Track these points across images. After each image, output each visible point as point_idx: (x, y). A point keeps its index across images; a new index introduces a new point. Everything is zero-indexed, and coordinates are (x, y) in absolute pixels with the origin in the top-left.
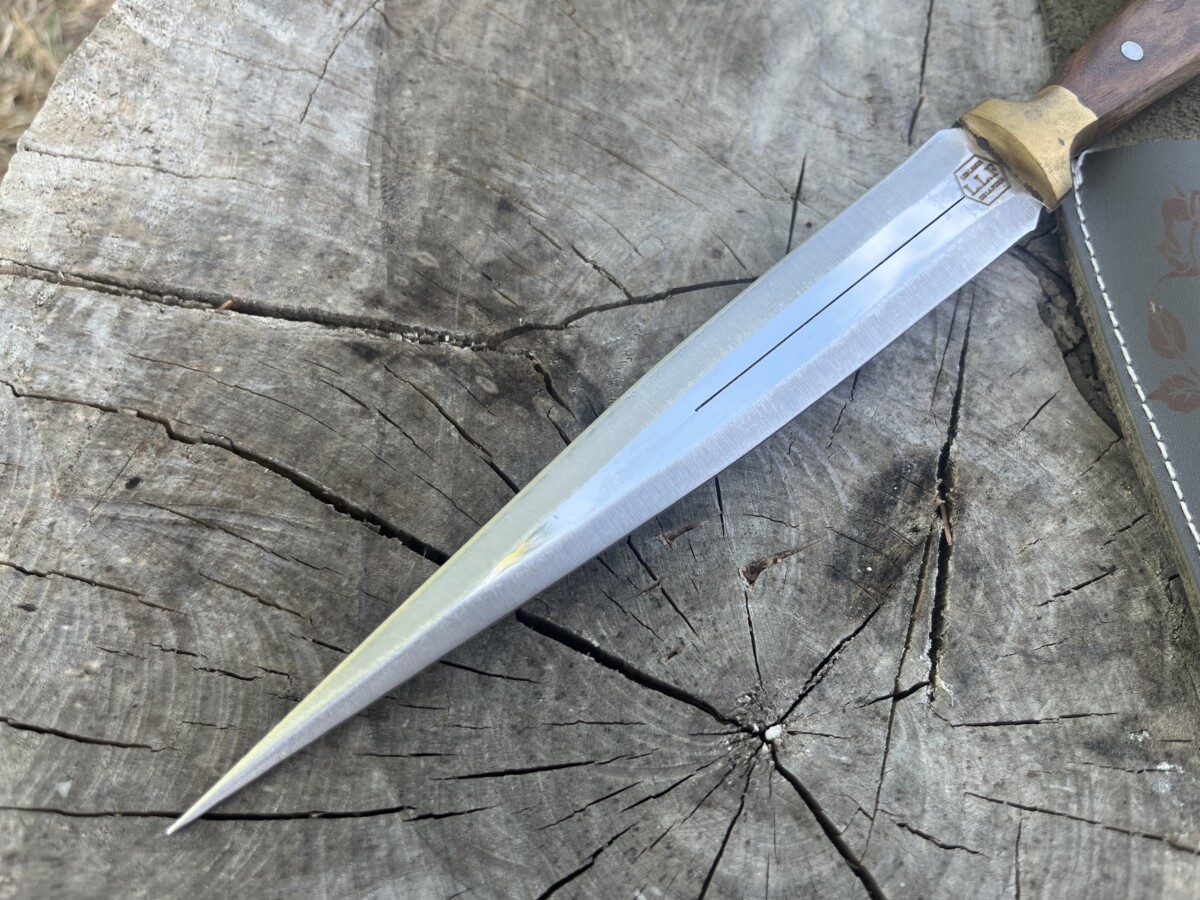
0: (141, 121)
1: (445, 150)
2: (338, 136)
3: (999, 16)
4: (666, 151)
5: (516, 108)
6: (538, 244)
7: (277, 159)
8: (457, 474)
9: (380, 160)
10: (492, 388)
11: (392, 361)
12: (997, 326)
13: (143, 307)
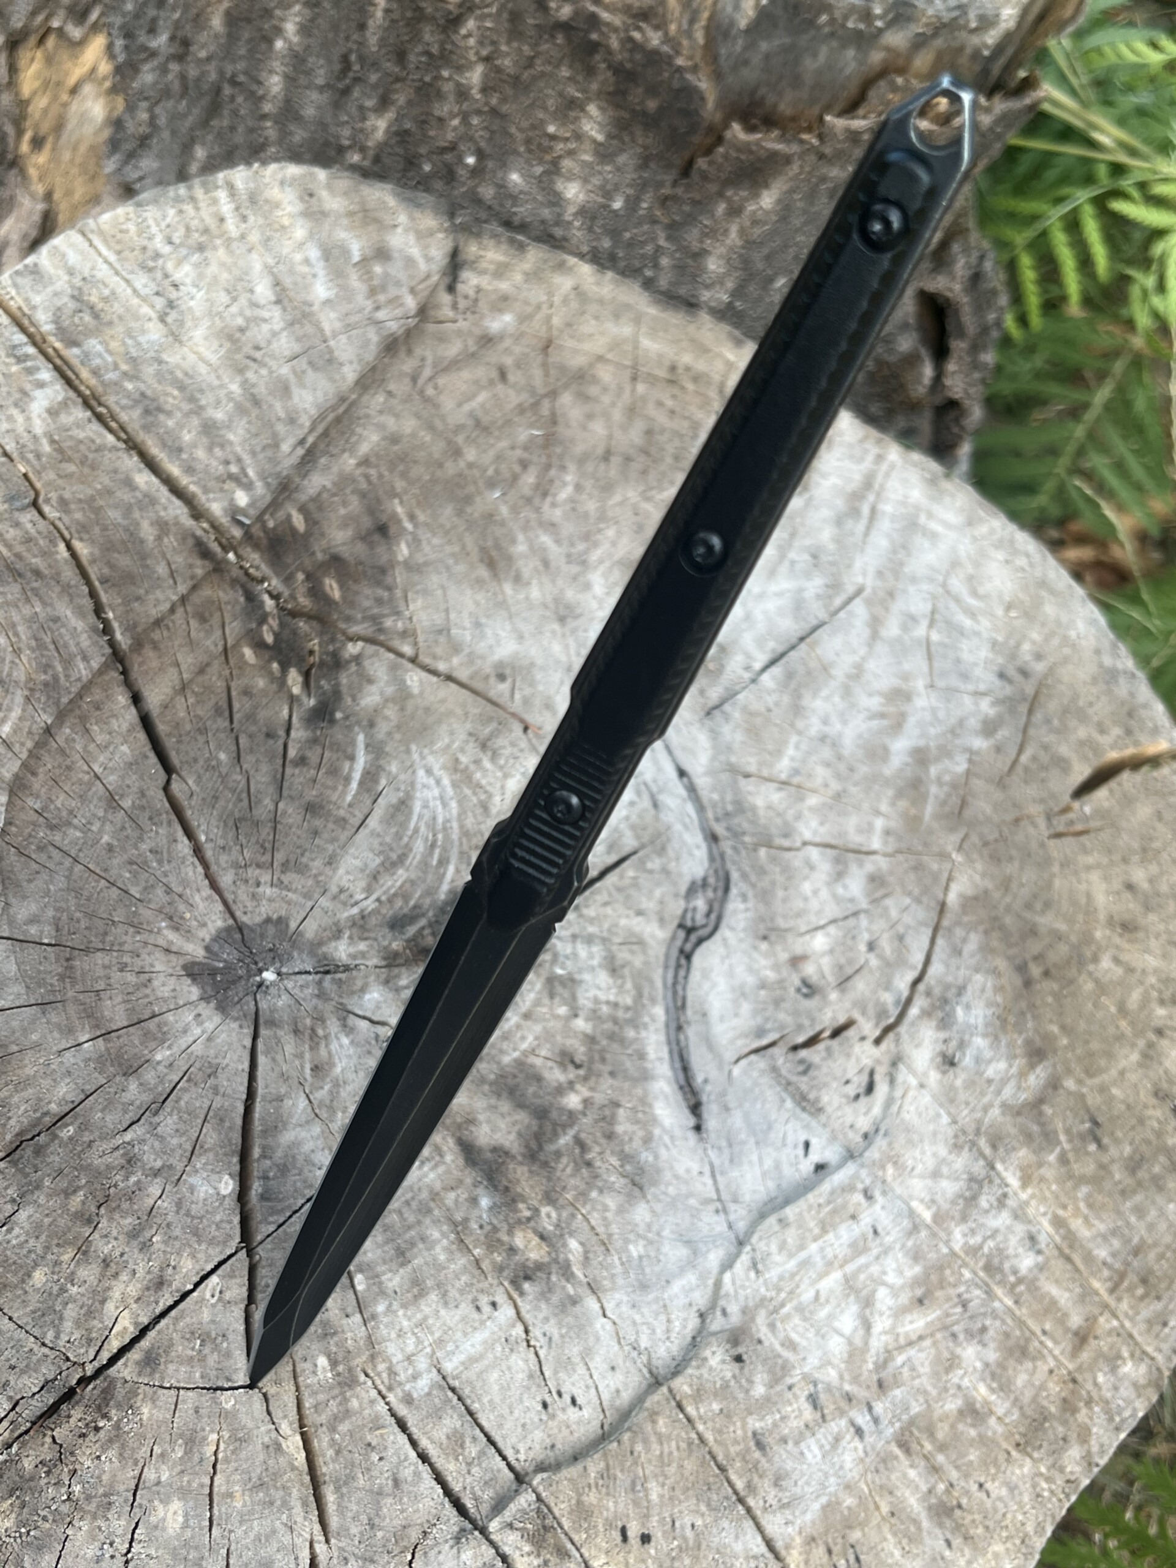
0: (178, 276)
1: (373, 459)
2: (304, 393)
3: (849, 677)
4: (528, 584)
5: (451, 468)
6: (383, 571)
7: (250, 375)
8: (202, 671)
9: (320, 429)
10: (269, 639)
11: (218, 568)
12: (651, 872)
13: (80, 407)
